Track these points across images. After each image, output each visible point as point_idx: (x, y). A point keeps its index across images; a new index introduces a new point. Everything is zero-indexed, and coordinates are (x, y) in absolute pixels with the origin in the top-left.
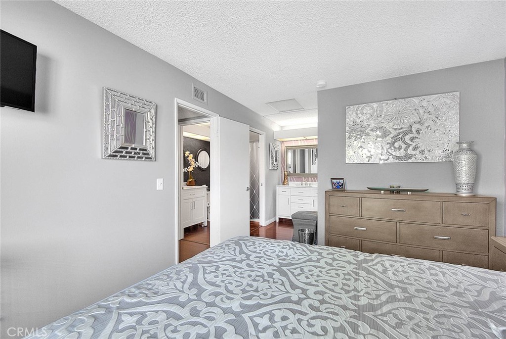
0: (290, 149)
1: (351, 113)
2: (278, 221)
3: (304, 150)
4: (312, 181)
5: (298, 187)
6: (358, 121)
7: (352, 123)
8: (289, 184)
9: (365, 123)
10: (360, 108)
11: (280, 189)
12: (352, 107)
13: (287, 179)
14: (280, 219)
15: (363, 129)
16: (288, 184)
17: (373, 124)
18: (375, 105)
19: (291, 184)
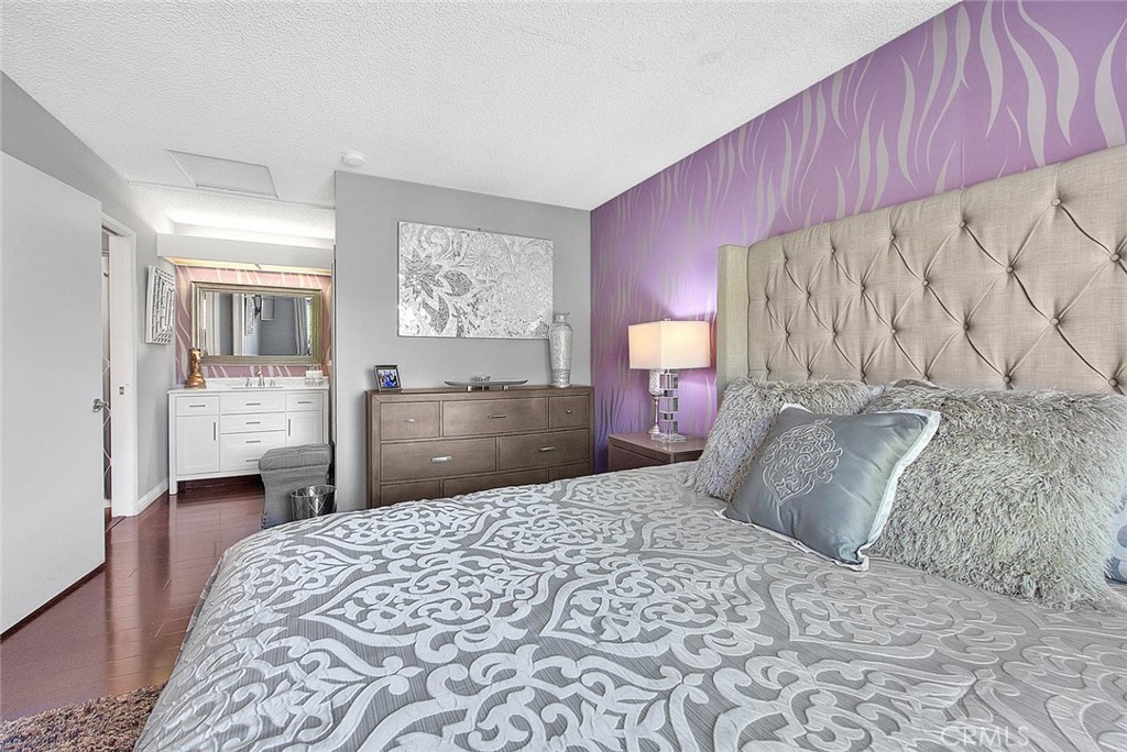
0: (209, 290)
1: (409, 237)
2: (174, 490)
3: (230, 298)
4: (276, 375)
5: (235, 391)
6: (423, 256)
7: (410, 257)
8: (207, 384)
9: (434, 263)
10: (425, 232)
11: (181, 401)
12: (410, 225)
13: (200, 370)
14: (181, 484)
15: (431, 272)
16: (203, 385)
17: (447, 267)
18: (450, 232)
19: (213, 384)
